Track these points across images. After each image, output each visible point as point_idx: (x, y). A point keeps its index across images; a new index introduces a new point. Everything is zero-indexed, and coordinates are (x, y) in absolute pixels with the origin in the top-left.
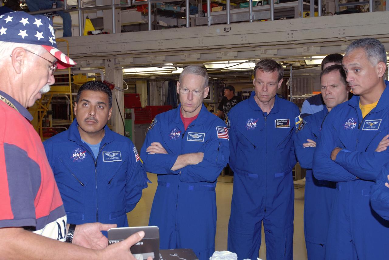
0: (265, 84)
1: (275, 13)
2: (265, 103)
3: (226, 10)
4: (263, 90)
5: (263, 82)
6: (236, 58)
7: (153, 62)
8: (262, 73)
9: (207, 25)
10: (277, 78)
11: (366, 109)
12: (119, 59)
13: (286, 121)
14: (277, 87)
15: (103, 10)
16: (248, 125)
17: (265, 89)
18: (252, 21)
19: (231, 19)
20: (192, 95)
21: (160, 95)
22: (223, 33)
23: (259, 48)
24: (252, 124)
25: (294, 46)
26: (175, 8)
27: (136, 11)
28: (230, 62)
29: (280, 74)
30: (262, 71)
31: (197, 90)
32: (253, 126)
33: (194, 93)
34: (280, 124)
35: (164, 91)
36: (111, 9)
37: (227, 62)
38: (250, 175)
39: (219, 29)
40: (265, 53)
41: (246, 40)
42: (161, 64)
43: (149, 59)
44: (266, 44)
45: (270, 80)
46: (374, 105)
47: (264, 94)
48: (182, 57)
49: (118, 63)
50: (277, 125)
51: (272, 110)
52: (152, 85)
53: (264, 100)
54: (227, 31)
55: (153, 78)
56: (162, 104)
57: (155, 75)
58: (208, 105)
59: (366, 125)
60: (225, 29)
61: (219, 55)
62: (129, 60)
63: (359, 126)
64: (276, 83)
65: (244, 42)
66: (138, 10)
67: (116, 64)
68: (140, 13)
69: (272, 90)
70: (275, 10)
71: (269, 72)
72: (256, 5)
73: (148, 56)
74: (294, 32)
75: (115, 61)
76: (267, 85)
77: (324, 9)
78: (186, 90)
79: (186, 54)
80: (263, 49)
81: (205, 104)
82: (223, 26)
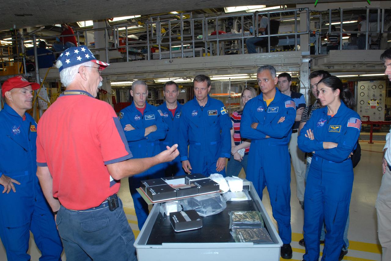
0: (200, 89)
1: (195, 53)
2: (202, 101)
3: (169, 50)
4: (199, 93)
5: (198, 89)
6: (173, 77)
7: (128, 79)
8: (197, 83)
9: (159, 59)
10: (207, 85)
11: (268, 101)
12: (110, 77)
13: (215, 111)
14: (208, 90)
15: (99, 51)
16: (192, 114)
17: (200, 93)
18: (183, 57)
19: (172, 56)
20: (143, 96)
21: (125, 96)
22: (169, 63)
23: (186, 71)
24: (195, 113)
25: (205, 70)
26: (135, 50)
27: (118, 52)
28: (170, 78)
29: (208, 83)
30: (197, 82)
31: (145, 93)
32: (195, 114)
33: (143, 95)
34: (211, 113)
35: (128, 94)
36: (106, 50)
37: (169, 78)
38: (197, 144)
39: (166, 61)
40: (189, 74)
41: (181, 67)
42: (132, 80)
43: (126, 77)
44: (191, 69)
45: (202, 87)
46: (272, 100)
47: (200, 95)
48: (145, 76)
49: (108, 80)
50: (209, 114)
51: (206, 104)
52: (121, 91)
53: (200, 99)
54: (171, 62)
55: (123, 87)
56: (126, 101)
57: (124, 86)
58: (149, 102)
59: (270, 110)
60: (170, 61)
61: (164, 75)
62: (115, 78)
63: (265, 111)
64: (206, 88)
65: (180, 68)
66: (119, 51)
67: (107, 80)
68: (120, 52)
69: (204, 92)
70: (195, 51)
71: (201, 82)
72: (180, 49)
73: (125, 75)
74: (206, 63)
75: (107, 79)
76: (201, 90)
77: (214, 52)
78: (138, 94)
79: (147, 74)
80: (188, 72)
81: (147, 101)
82: (169, 60)
